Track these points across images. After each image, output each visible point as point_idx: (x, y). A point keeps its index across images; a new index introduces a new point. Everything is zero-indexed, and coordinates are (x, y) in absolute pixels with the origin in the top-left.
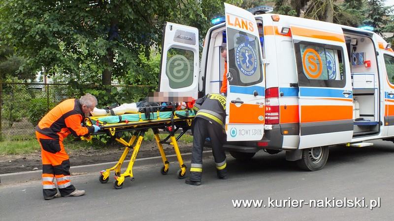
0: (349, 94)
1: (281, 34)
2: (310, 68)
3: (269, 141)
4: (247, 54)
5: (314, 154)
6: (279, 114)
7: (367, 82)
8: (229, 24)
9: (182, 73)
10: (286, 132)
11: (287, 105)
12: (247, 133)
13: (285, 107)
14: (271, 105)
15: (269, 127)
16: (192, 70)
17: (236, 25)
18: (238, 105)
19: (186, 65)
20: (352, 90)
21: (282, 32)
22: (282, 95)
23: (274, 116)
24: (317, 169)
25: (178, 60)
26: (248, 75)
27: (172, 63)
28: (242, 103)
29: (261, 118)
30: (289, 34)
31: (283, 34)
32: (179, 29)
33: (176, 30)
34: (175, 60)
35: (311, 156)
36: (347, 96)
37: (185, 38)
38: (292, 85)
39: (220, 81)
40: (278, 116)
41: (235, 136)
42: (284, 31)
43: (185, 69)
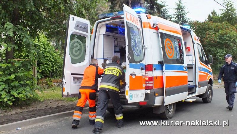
0: (186, 68)
1: (152, 28)
2: (168, 51)
3: (147, 101)
4: (137, 41)
5: (170, 108)
6: (153, 82)
7: (189, 60)
8: (127, 19)
9: (79, 52)
10: (157, 95)
11: (157, 76)
12: (138, 96)
13: (156, 77)
14: (149, 76)
15: (148, 91)
16: (85, 51)
17: (131, 20)
18: (134, 77)
19: (81, 47)
20: (187, 66)
21: (153, 26)
22: (155, 69)
23: (150, 84)
24: (171, 118)
25: (76, 43)
26: (138, 56)
27: (72, 45)
28: (135, 75)
29: (144, 85)
30: (157, 29)
31: (153, 28)
32: (78, 21)
33: (76, 21)
34: (74, 43)
35: (168, 109)
36: (185, 69)
37: (81, 27)
38: (159, 62)
39: (103, 59)
40: (153, 84)
41: (132, 99)
42: (155, 26)
43: (80, 50)
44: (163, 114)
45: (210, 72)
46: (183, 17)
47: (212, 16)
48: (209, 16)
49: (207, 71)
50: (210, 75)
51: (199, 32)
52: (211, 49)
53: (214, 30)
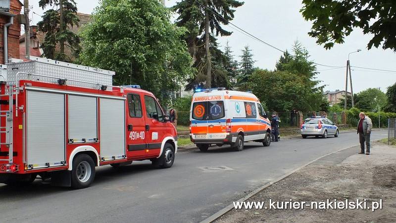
10: (233, 136)
14: (229, 126)
18: (211, 127)
22: (232, 122)
28: (213, 126)
29: (226, 130)
44: (237, 147)
45: (268, 124)
46: (251, 65)
47: (284, 58)
48: (282, 58)
49: (265, 122)
50: (268, 125)
51: (267, 83)
52: (278, 101)
53: (282, 81)
